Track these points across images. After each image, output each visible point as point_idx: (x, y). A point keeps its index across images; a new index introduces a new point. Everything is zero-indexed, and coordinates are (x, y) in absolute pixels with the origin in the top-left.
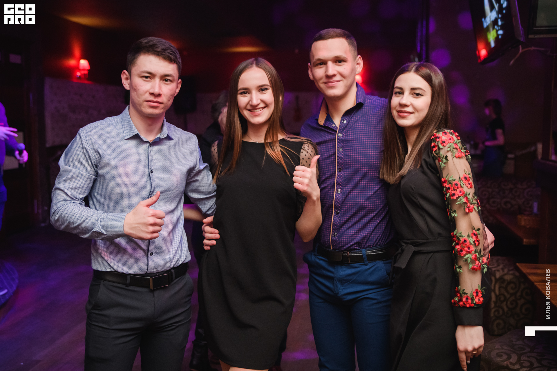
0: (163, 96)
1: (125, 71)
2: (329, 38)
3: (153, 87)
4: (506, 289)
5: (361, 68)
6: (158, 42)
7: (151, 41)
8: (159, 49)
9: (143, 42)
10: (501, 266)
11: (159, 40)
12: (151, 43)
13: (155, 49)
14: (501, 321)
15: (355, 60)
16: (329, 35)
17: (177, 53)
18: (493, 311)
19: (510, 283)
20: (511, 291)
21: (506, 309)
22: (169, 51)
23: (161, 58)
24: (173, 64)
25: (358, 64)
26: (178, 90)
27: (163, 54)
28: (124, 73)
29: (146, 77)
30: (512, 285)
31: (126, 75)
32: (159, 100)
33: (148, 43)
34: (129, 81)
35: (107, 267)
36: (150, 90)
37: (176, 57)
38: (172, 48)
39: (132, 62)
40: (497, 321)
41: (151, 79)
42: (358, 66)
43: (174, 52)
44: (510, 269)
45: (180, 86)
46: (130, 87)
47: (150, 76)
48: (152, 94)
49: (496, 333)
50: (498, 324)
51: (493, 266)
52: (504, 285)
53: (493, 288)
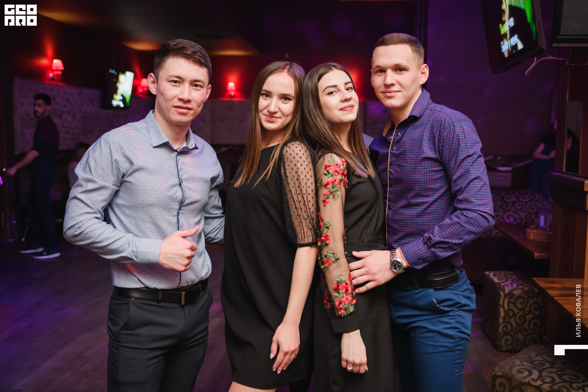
0: (192, 101)
1: (152, 74)
2: (391, 44)
3: (182, 93)
4: (515, 304)
5: (426, 78)
6: (188, 44)
7: (180, 43)
8: (189, 52)
9: (170, 45)
10: (510, 281)
11: (188, 42)
12: (180, 46)
13: (185, 52)
14: (509, 337)
15: (420, 69)
16: (391, 41)
17: (207, 57)
18: (501, 326)
19: (519, 297)
20: (520, 306)
21: (514, 324)
22: (199, 54)
23: (191, 61)
24: (204, 68)
25: (423, 73)
26: (207, 96)
27: (193, 57)
28: (151, 75)
29: (175, 82)
30: (521, 300)
31: (153, 78)
32: (189, 106)
33: (177, 46)
34: (156, 85)
35: (136, 282)
36: (178, 95)
37: (207, 61)
38: (202, 51)
39: (160, 65)
40: (506, 337)
41: (180, 84)
42: (423, 75)
43: (204, 56)
44: (519, 283)
45: (209, 91)
46: (156, 91)
47: (178, 81)
48: (181, 100)
49: (504, 349)
50: (507, 340)
51: (502, 281)
52: (513, 300)
53: (501, 303)
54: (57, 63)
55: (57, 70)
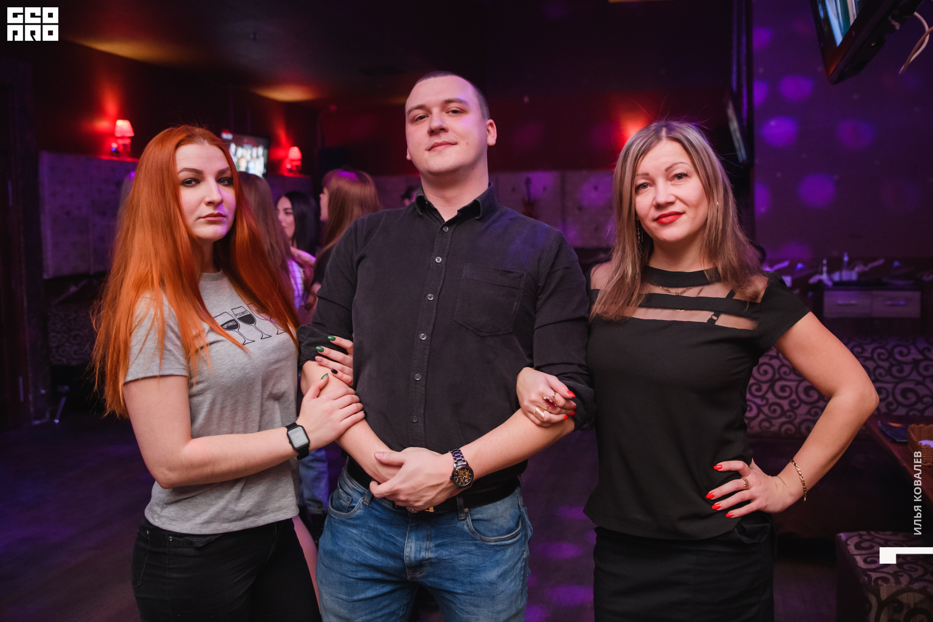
54: (123, 125)
55: (123, 138)
